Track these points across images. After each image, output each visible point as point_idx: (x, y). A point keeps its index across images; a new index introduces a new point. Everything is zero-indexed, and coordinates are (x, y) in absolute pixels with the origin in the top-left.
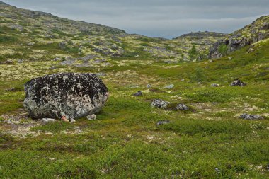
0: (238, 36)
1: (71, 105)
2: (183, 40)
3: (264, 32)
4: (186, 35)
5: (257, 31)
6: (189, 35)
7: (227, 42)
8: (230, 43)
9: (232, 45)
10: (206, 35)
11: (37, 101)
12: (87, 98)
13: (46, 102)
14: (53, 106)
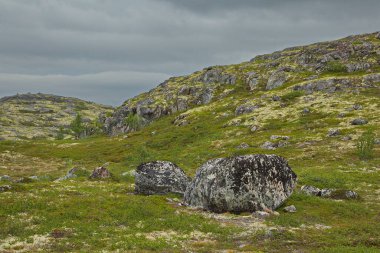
0: (150, 103)
1: (269, 195)
2: (6, 105)
3: (185, 98)
4: (10, 98)
5: (174, 96)
6: (14, 98)
7: (134, 111)
8: (139, 112)
9: (144, 115)
10: (39, 99)
11: (236, 190)
12: (280, 185)
13: (247, 191)
14: (254, 196)
